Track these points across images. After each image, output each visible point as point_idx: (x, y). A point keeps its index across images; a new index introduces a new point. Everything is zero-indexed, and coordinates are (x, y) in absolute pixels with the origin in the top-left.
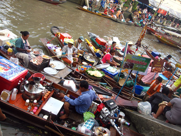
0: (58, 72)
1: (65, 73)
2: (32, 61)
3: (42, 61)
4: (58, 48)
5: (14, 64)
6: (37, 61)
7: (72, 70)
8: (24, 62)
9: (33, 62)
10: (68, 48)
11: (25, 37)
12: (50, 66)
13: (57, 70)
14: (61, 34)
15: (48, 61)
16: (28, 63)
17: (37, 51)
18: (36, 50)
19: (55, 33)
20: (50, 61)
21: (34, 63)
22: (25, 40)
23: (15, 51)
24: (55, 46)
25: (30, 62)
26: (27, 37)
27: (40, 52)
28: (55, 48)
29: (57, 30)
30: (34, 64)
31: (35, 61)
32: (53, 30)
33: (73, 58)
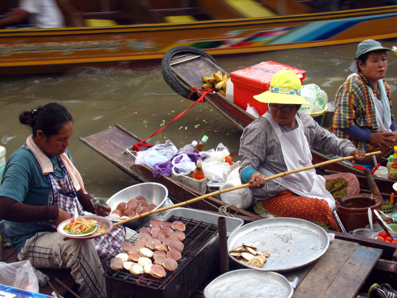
0: (293, 284)
1: (341, 280)
2: (122, 260)
3: (181, 246)
4: (212, 153)
5: (13, 291)
6: (150, 253)
7: (379, 252)
8: (79, 281)
9: (127, 266)
10: (278, 131)
11: (54, 139)
12: (235, 266)
13: (288, 274)
14: (235, 79)
15: (213, 240)
16: (102, 281)
17: (133, 197)
18: (125, 194)
19: (193, 84)
20: (228, 234)
21: (137, 269)
22: (54, 156)
23: (12, 238)
24: (188, 148)
25: (110, 272)
26: (66, 139)
27: (155, 201)
28: (193, 158)
29: (201, 64)
30: (137, 276)
31: (142, 260)
32: (178, 71)
33: (323, 179)
